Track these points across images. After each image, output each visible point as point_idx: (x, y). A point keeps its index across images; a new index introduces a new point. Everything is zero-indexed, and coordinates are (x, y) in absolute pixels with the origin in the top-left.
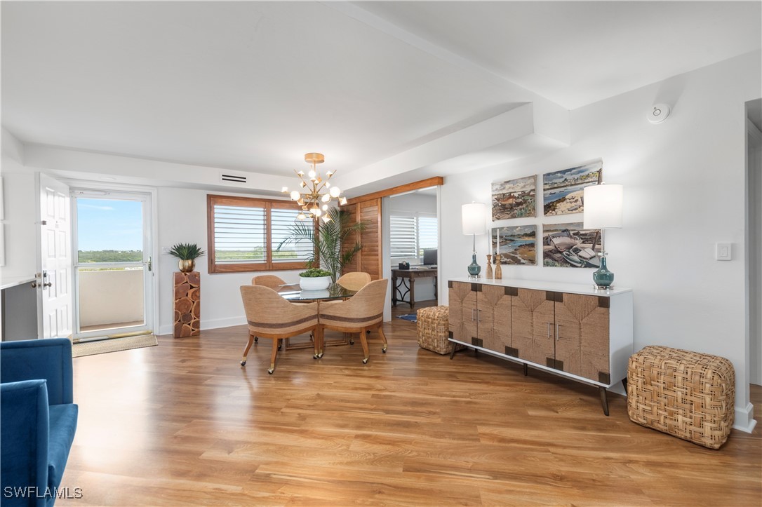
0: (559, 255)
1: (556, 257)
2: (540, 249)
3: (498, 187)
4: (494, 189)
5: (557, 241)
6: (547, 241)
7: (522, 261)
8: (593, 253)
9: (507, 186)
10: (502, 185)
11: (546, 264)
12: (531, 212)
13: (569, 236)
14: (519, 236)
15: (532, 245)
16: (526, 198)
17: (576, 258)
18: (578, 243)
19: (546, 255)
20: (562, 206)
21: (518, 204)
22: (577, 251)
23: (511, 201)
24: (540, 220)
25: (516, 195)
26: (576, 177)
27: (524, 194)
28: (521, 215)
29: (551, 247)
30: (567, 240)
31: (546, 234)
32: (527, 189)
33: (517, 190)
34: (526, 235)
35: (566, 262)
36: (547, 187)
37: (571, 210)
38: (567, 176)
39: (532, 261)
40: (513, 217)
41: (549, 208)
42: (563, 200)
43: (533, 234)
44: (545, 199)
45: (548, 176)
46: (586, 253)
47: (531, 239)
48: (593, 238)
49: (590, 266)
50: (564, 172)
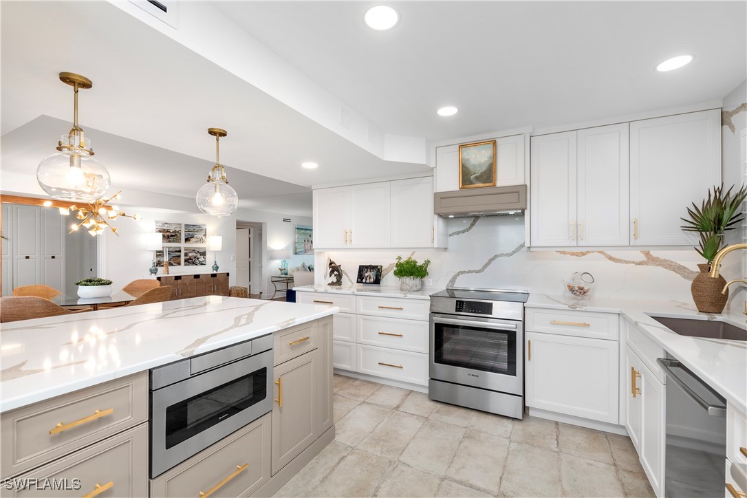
0: (191, 261)
1: (189, 261)
2: (183, 258)
3: (161, 225)
4: (158, 225)
5: (190, 255)
6: (186, 254)
8: (203, 260)
9: (166, 225)
11: (186, 265)
12: (178, 241)
14: (173, 252)
15: (179, 256)
16: (177, 233)
17: (197, 261)
18: (199, 255)
19: (186, 261)
20: (193, 240)
21: (172, 236)
22: (198, 259)
23: (168, 234)
24: (183, 245)
25: (170, 231)
26: (198, 229)
27: (175, 232)
28: (174, 242)
29: (188, 257)
30: (194, 254)
31: (186, 252)
32: (177, 230)
33: (172, 229)
34: (176, 251)
35: (194, 263)
36: (186, 230)
37: (196, 242)
38: (194, 227)
39: (179, 264)
40: (169, 242)
41: (187, 240)
42: (193, 237)
43: (180, 251)
44: (186, 236)
45: (186, 225)
46: (201, 259)
47: (178, 254)
48: (204, 254)
49: (202, 264)
50: (194, 226)
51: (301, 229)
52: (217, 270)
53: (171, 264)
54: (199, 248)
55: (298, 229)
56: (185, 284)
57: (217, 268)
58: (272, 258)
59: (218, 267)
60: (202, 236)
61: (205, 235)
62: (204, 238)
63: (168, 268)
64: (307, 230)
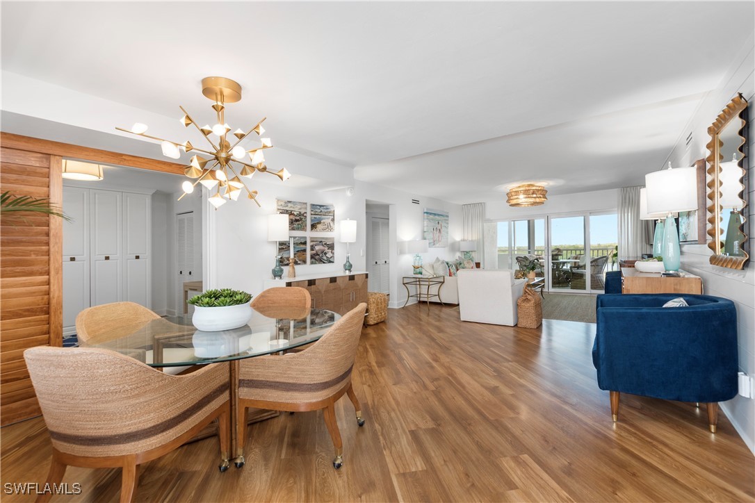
0: (318, 257)
2: (309, 253)
3: (283, 203)
4: (280, 204)
5: (317, 248)
6: (312, 248)
7: (299, 262)
8: (331, 255)
9: (290, 205)
10: (285, 203)
11: (312, 263)
12: (303, 228)
13: (322, 245)
14: (297, 244)
15: (305, 250)
16: (302, 217)
17: (325, 258)
18: (326, 249)
19: (312, 257)
20: (319, 226)
21: (297, 221)
22: (326, 254)
23: (291, 217)
24: (308, 234)
25: (295, 213)
26: (326, 211)
27: (300, 214)
28: (299, 229)
29: (314, 252)
30: (321, 247)
31: (312, 244)
32: (303, 211)
33: (297, 210)
34: (301, 243)
35: (321, 261)
36: (313, 213)
37: (324, 230)
38: (322, 209)
39: (305, 262)
40: (293, 229)
41: (313, 226)
42: (319, 223)
43: (305, 243)
44: (312, 220)
45: (313, 205)
46: (329, 255)
47: (304, 246)
48: (331, 247)
49: (330, 262)
50: (321, 206)
51: (431, 214)
52: (350, 270)
53: (296, 263)
54: (327, 238)
55: (427, 213)
56: (320, 292)
57: (349, 267)
58: (401, 252)
59: (351, 266)
60: (330, 221)
61: (333, 220)
62: (332, 224)
63: (294, 268)
64: (435, 214)
